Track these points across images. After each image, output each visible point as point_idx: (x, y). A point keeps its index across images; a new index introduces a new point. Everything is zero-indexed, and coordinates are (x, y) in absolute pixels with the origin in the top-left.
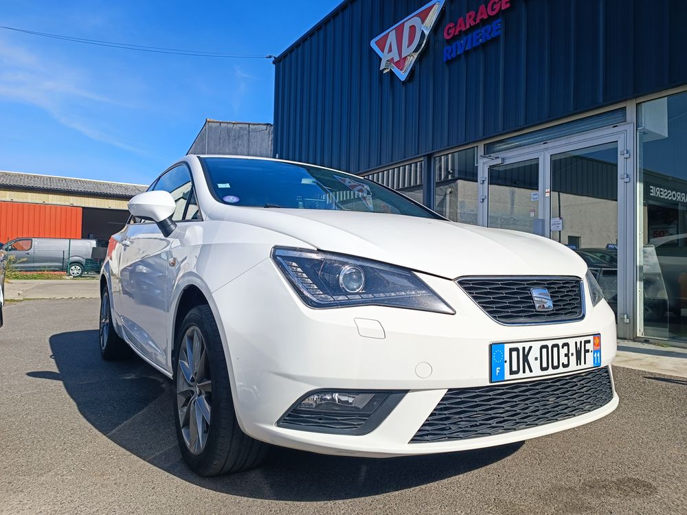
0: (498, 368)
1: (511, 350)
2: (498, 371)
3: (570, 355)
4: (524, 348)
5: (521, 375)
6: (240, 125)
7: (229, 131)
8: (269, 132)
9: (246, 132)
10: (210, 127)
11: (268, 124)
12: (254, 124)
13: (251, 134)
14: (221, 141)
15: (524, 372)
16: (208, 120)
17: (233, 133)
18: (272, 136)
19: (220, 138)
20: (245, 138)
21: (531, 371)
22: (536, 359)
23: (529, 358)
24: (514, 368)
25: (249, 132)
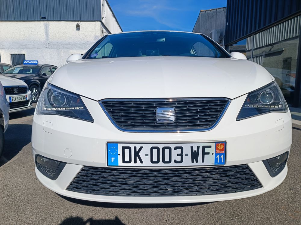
0: (112, 158)
1: (124, 148)
2: (112, 160)
3: (184, 155)
4: (135, 148)
5: (132, 164)
6: (213, 11)
7: (208, 14)
8: (225, 12)
9: (215, 14)
10: (202, 14)
11: (224, 8)
12: (219, 9)
13: (217, 14)
14: (206, 20)
15: (135, 162)
16: (201, 11)
17: (210, 16)
18: (226, 13)
19: (205, 19)
20: (215, 17)
21: (142, 162)
22: (147, 155)
23: (140, 154)
24: (127, 159)
25: (216, 13)
